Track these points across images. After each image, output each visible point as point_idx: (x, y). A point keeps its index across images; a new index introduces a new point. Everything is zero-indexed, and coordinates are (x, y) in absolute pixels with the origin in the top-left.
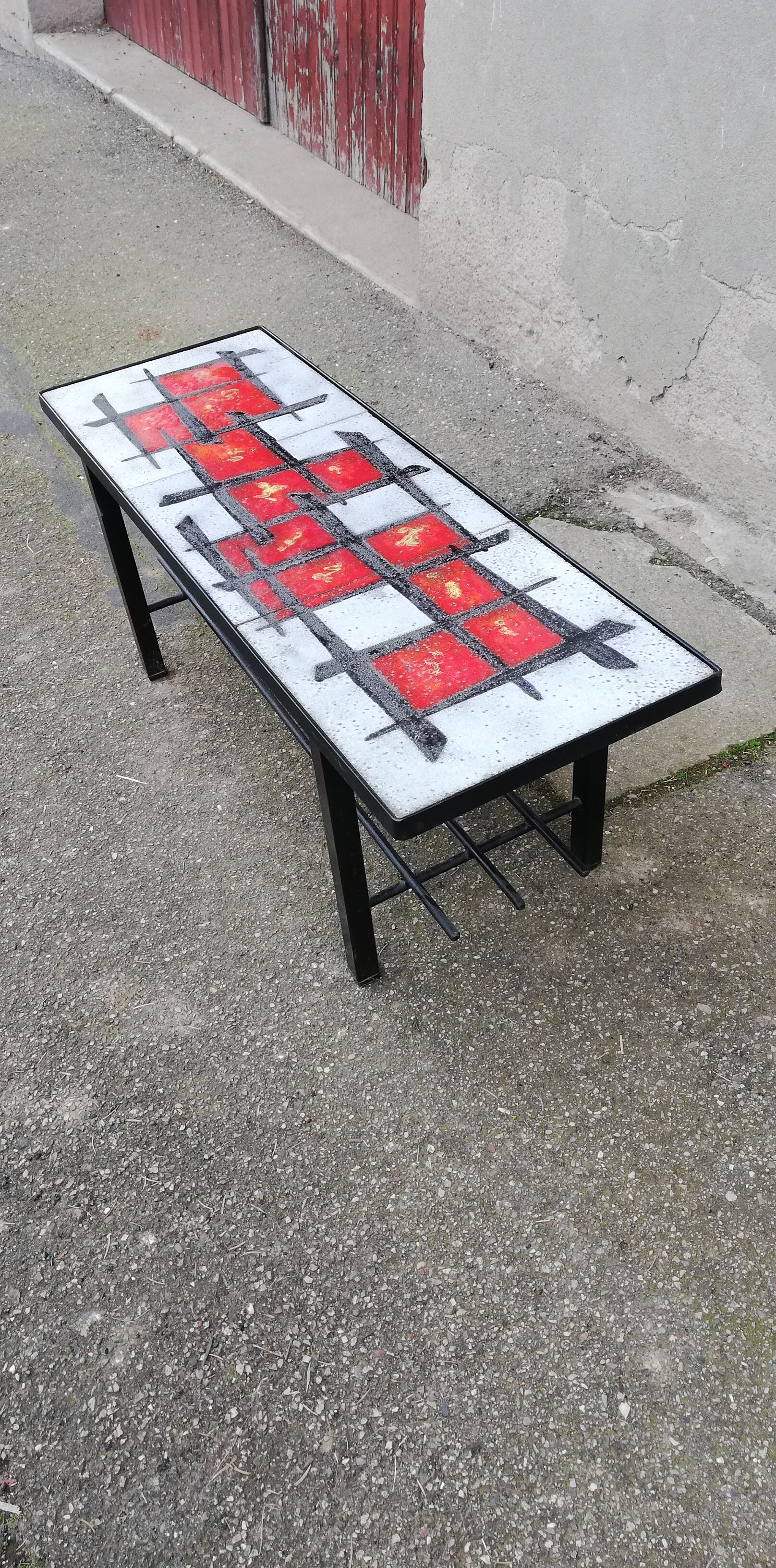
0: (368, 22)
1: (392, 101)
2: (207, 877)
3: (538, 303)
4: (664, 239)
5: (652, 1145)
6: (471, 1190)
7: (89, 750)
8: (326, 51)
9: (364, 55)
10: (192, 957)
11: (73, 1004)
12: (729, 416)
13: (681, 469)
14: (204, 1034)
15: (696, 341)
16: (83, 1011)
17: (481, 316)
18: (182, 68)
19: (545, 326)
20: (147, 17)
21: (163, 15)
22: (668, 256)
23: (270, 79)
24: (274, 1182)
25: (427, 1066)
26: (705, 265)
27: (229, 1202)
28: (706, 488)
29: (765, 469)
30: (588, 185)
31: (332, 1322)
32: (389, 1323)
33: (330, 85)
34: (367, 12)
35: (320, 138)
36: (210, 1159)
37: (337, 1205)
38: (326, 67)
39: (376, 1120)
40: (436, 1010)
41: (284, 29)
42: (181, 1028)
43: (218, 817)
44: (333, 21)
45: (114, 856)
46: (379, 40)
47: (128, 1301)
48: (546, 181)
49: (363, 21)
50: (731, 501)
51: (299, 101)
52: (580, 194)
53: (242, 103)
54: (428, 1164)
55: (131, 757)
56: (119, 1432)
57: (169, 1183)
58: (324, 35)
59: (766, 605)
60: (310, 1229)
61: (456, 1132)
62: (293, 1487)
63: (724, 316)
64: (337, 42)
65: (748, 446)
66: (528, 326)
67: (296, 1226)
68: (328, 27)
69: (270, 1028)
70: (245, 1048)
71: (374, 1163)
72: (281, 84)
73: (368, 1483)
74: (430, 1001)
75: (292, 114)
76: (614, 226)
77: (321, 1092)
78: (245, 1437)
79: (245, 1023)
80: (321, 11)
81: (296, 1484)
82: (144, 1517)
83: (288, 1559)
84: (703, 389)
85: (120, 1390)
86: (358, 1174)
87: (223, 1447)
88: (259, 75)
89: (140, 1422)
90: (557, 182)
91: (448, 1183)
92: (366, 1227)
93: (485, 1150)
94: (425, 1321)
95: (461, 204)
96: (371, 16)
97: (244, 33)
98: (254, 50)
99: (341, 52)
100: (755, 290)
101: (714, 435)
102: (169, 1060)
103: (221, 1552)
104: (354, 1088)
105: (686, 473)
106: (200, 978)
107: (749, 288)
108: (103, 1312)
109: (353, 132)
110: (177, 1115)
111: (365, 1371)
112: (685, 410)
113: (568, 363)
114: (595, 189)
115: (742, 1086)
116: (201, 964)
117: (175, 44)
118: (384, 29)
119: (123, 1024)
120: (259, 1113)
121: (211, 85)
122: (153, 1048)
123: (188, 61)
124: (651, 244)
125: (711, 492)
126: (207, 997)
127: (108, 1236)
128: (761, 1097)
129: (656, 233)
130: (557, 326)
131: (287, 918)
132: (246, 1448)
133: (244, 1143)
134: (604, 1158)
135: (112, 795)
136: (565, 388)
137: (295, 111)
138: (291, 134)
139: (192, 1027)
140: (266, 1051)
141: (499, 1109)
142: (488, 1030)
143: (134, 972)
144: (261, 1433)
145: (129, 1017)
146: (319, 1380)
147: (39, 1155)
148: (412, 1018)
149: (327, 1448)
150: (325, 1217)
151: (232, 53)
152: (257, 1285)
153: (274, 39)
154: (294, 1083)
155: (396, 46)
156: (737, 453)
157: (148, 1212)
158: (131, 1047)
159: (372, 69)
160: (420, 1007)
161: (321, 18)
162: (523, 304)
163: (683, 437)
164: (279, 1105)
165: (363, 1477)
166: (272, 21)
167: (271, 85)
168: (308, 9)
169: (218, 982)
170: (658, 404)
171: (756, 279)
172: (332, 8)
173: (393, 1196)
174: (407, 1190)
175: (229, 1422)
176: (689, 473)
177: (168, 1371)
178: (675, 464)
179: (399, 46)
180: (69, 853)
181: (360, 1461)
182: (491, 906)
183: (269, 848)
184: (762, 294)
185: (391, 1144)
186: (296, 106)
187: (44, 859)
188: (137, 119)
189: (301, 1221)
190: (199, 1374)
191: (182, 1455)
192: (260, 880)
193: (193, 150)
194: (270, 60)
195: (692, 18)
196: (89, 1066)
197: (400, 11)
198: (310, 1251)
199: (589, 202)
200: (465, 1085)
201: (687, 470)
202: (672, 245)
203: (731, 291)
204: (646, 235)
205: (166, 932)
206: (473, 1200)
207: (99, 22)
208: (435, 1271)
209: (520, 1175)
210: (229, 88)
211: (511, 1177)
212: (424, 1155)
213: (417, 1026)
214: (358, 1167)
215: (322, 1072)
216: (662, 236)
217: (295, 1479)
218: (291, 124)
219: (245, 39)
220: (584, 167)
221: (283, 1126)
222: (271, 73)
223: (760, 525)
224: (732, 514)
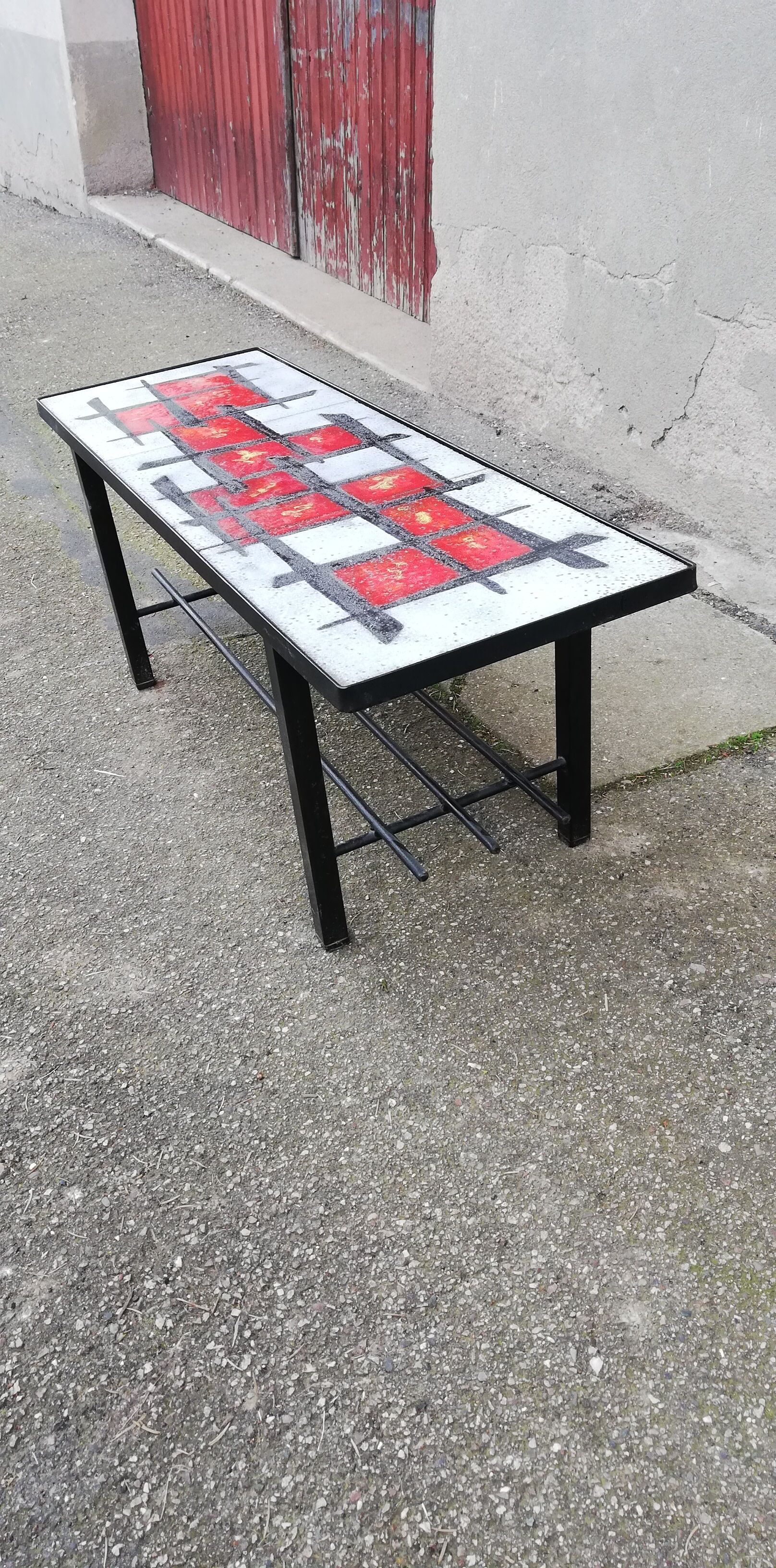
0: (388, 149)
1: (410, 220)
2: (176, 860)
3: (542, 367)
4: (659, 284)
5: (636, 1098)
6: (433, 1142)
7: (70, 750)
8: (350, 182)
9: (384, 182)
10: (153, 928)
11: (22, 972)
12: (728, 448)
13: (684, 509)
14: (157, 998)
15: (693, 379)
16: (33, 979)
17: (489, 390)
18: (221, 219)
19: (549, 389)
20: (191, 176)
21: (205, 173)
22: (663, 300)
23: (300, 216)
24: (217, 1137)
26: (698, 302)
27: (166, 1157)
28: (709, 525)
29: (766, 496)
30: (585, 246)
31: (268, 1274)
32: (331, 1276)
33: (354, 214)
34: (387, 141)
35: (345, 264)
36: (150, 1115)
37: (284, 1158)
38: (350, 198)
39: (334, 1076)
40: (407, 972)
41: (312, 169)
42: (134, 993)
43: (193, 804)
44: (357, 155)
45: (83, 839)
46: (398, 165)
47: (44, 1255)
48: (547, 249)
49: (384, 151)
50: (734, 534)
51: (326, 232)
52: (578, 255)
53: (275, 243)
54: (388, 1117)
55: (111, 754)
56: (16, 1388)
57: (103, 1139)
58: (349, 169)
59: (769, 620)
60: (253, 1182)
61: (420, 1087)
62: (206, 1447)
63: (719, 349)
64: (360, 173)
66: (533, 392)
67: (237, 1179)
68: (352, 161)
69: (228, 992)
70: (200, 1010)
71: (328, 1117)
72: (310, 220)
73: (294, 1442)
74: (402, 964)
75: (320, 246)
76: (611, 280)
77: (277, 1050)
78: (158, 1393)
79: (202, 987)
80: (345, 148)
81: (211, 1443)
82: (33, 1479)
83: (193, 1524)
84: (702, 426)
85: (23, 1345)
86: (311, 1127)
87: (131, 1404)
88: (290, 213)
89: (41, 1379)
90: (556, 248)
91: (408, 1136)
92: (314, 1179)
93: (451, 1104)
94: (373, 1273)
95: (468, 285)
96: (391, 144)
97: (277, 178)
98: (285, 191)
99: (364, 182)
100: (747, 319)
101: (715, 470)
102: (117, 1023)
103: (117, 1516)
104: (312, 1047)
105: (689, 512)
106: (158, 947)
107: (741, 318)
108: (15, 1266)
109: (375, 254)
110: (119, 1075)
111: (301, 1324)
112: (686, 449)
113: (571, 421)
114: (592, 248)
115: (739, 1041)
116: (161, 934)
117: (216, 198)
118: (402, 154)
119: (72, 990)
120: (208, 1071)
121: (247, 230)
122: (101, 1012)
123: (228, 213)
124: (647, 291)
125: (715, 528)
126: (164, 964)
127: (30, 1192)
128: (759, 1051)
129: (651, 280)
130: (560, 387)
131: (257, 891)
132: (158, 1404)
133: (189, 1100)
134: (583, 1111)
135: (87, 787)
136: (569, 446)
137: (323, 243)
138: (319, 264)
139: (145, 991)
140: (223, 1013)
141: (469, 1064)
142: (462, 990)
143: (90, 942)
144: (176, 1390)
145: (80, 984)
146: (247, 1334)
148: (381, 980)
149: (250, 1406)
150: (270, 1170)
151: (266, 198)
152: (188, 1238)
153: (304, 180)
154: (248, 1042)
155: (413, 168)
156: (738, 485)
157: (77, 1168)
158: (79, 1011)
159: (392, 192)
160: (390, 970)
161: (346, 154)
162: (529, 371)
163: (685, 476)
164: (230, 1063)
165: (289, 1436)
166: (302, 164)
167: (301, 222)
168: (335, 147)
169: (177, 950)
170: (659, 447)
171: (747, 309)
172: (355, 142)
173: (347, 1149)
174: (362, 1143)
175: (141, 1377)
176: (692, 513)
177: (79, 1325)
178: (677, 506)
179: (417, 166)
180: (37, 838)
181: (286, 1419)
182: (472, 877)
183: (244, 830)
184: (754, 321)
185: (349, 1099)
186: (323, 238)
187: (11, 843)
188: (176, 258)
189: (243, 1174)
190: (113, 1328)
191: (84, 1413)
192: (231, 858)
193: (227, 278)
194: (301, 200)
195: (677, 70)
196: (32, 1030)
197: (417, 137)
198: (250, 1204)
199: (587, 262)
200: (433, 1042)
201: (689, 509)
202: (667, 289)
203: (725, 323)
204: (641, 283)
205: (127, 906)
206: (435, 1152)
207: (149, 187)
208: (388, 1223)
209: (488, 1127)
210: (264, 231)
211: (478, 1129)
212: (384, 1109)
213: (385, 988)
214: (310, 1121)
215: (280, 1032)
216: (656, 282)
217: (211, 1437)
218: (318, 255)
219: (278, 183)
220: (581, 229)
221: (233, 1083)
222: (301, 211)
223: (763, 553)
224: (735, 547)
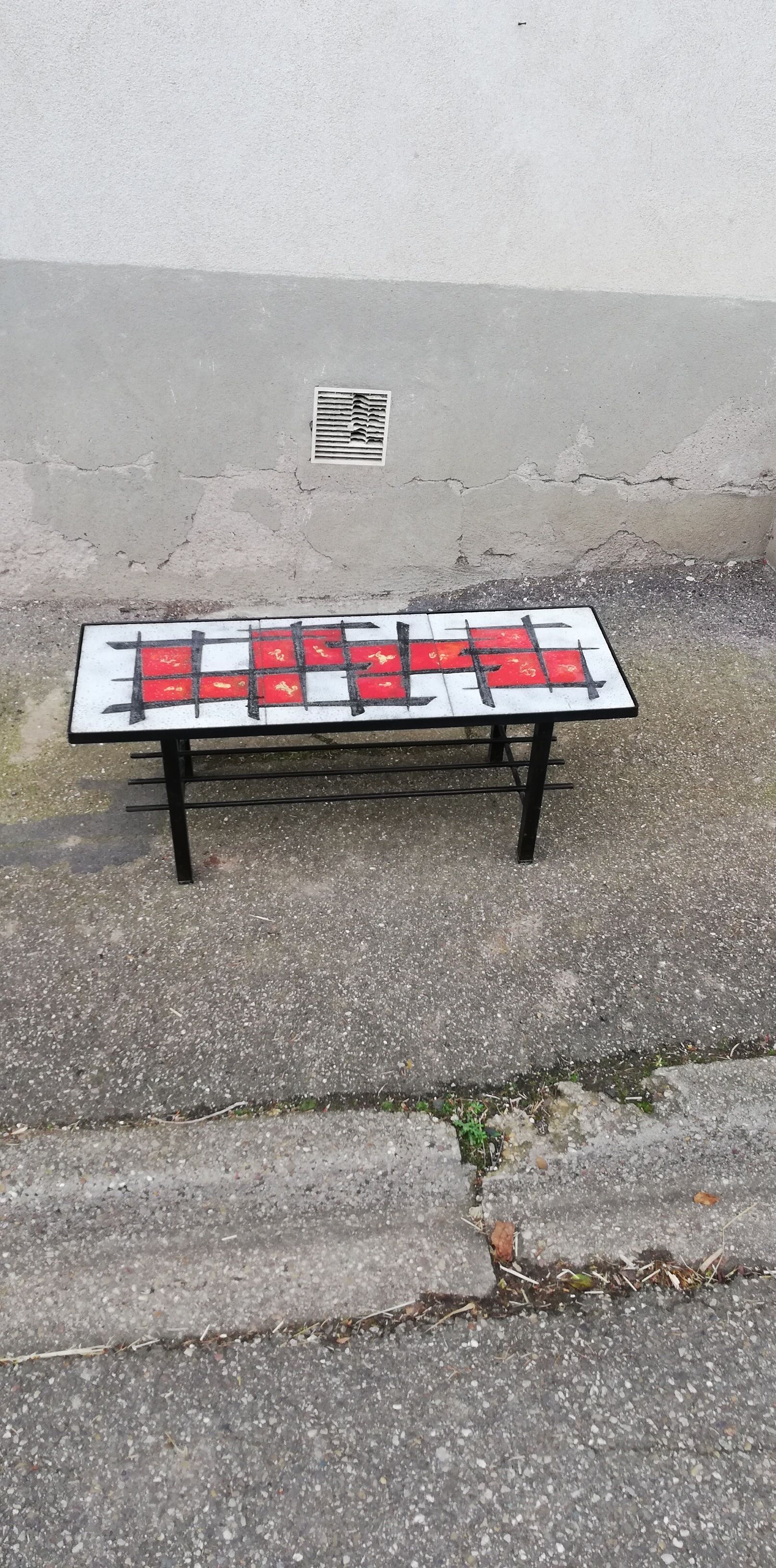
3: (7, 549)
4: (138, 467)
5: (679, 790)
6: (680, 848)
12: (231, 550)
13: (200, 597)
15: (189, 518)
19: (22, 562)
22: (146, 476)
24: (649, 912)
25: (607, 842)
26: (181, 471)
28: (226, 599)
29: (271, 567)
30: (46, 455)
31: (728, 909)
37: (671, 892)
39: (630, 867)
40: (575, 829)
42: (536, 925)
43: (381, 871)
52: (38, 463)
54: (662, 857)
56: (758, 991)
57: (635, 950)
60: (680, 904)
61: (648, 844)
63: (208, 495)
65: (254, 560)
69: (557, 890)
70: (564, 903)
71: (654, 875)
76: (84, 473)
77: (605, 882)
79: (548, 899)
84: (204, 543)
85: (737, 987)
89: (755, 982)
91: (674, 854)
92: (686, 886)
93: (662, 838)
100: (228, 473)
101: (222, 566)
102: (557, 935)
104: (608, 870)
105: (205, 598)
106: (506, 910)
107: (224, 473)
112: (193, 560)
113: (60, 577)
114: (55, 456)
124: (126, 474)
129: (129, 466)
130: (37, 557)
134: (680, 805)
136: (63, 594)
141: (642, 827)
142: (596, 816)
143: (484, 937)
145: (518, 946)
147: (592, 1000)
148: (576, 838)
150: (676, 898)
154: (595, 890)
156: (245, 568)
157: (648, 961)
158: (540, 949)
163: (196, 577)
164: (606, 899)
170: (165, 567)
171: (228, 467)
173: (674, 873)
174: (673, 868)
177: (734, 968)
183: (424, 856)
184: (235, 473)
185: (646, 866)
189: (674, 907)
192: (447, 867)
198: (691, 907)
199: (50, 465)
200: (624, 833)
202: (148, 469)
203: (209, 479)
204: (120, 470)
208: (715, 871)
209: (677, 832)
211: (679, 834)
212: (657, 857)
213: (582, 838)
214: (654, 880)
215: (594, 878)
216: (135, 466)
220: (37, 444)
221: (619, 900)
223: (279, 600)
224: (256, 604)
